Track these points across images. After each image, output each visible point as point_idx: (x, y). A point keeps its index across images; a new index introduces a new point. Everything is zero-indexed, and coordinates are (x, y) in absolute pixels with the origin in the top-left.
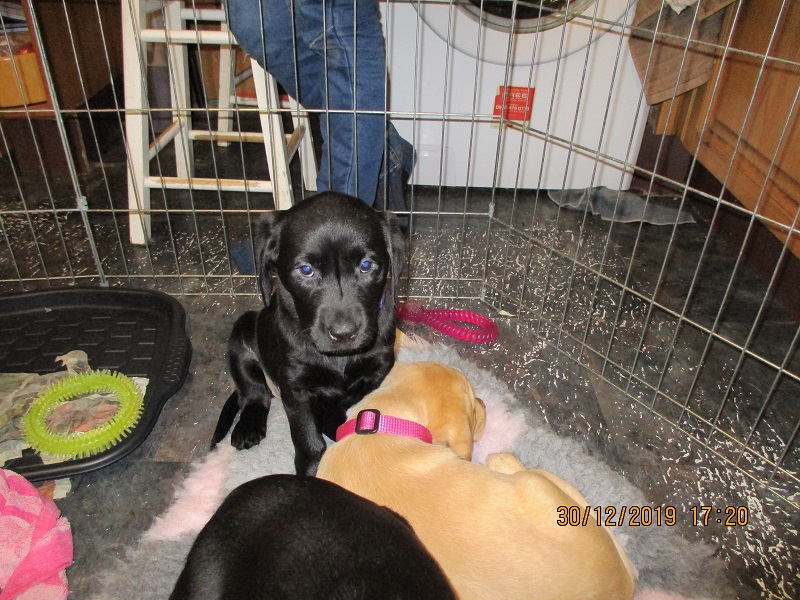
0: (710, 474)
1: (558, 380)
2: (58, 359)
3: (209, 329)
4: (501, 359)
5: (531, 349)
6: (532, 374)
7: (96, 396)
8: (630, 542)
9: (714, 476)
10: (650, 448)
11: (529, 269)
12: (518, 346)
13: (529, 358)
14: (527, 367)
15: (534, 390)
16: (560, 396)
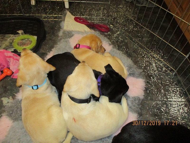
0: (147, 59)
1: (121, 40)
2: (17, 32)
3: (49, 26)
4: (109, 35)
5: (116, 33)
6: (115, 39)
7: (26, 40)
8: (128, 69)
9: (148, 60)
10: (136, 54)
11: (118, 16)
12: (113, 33)
13: (115, 35)
14: (115, 37)
15: (115, 42)
16: (121, 43)
